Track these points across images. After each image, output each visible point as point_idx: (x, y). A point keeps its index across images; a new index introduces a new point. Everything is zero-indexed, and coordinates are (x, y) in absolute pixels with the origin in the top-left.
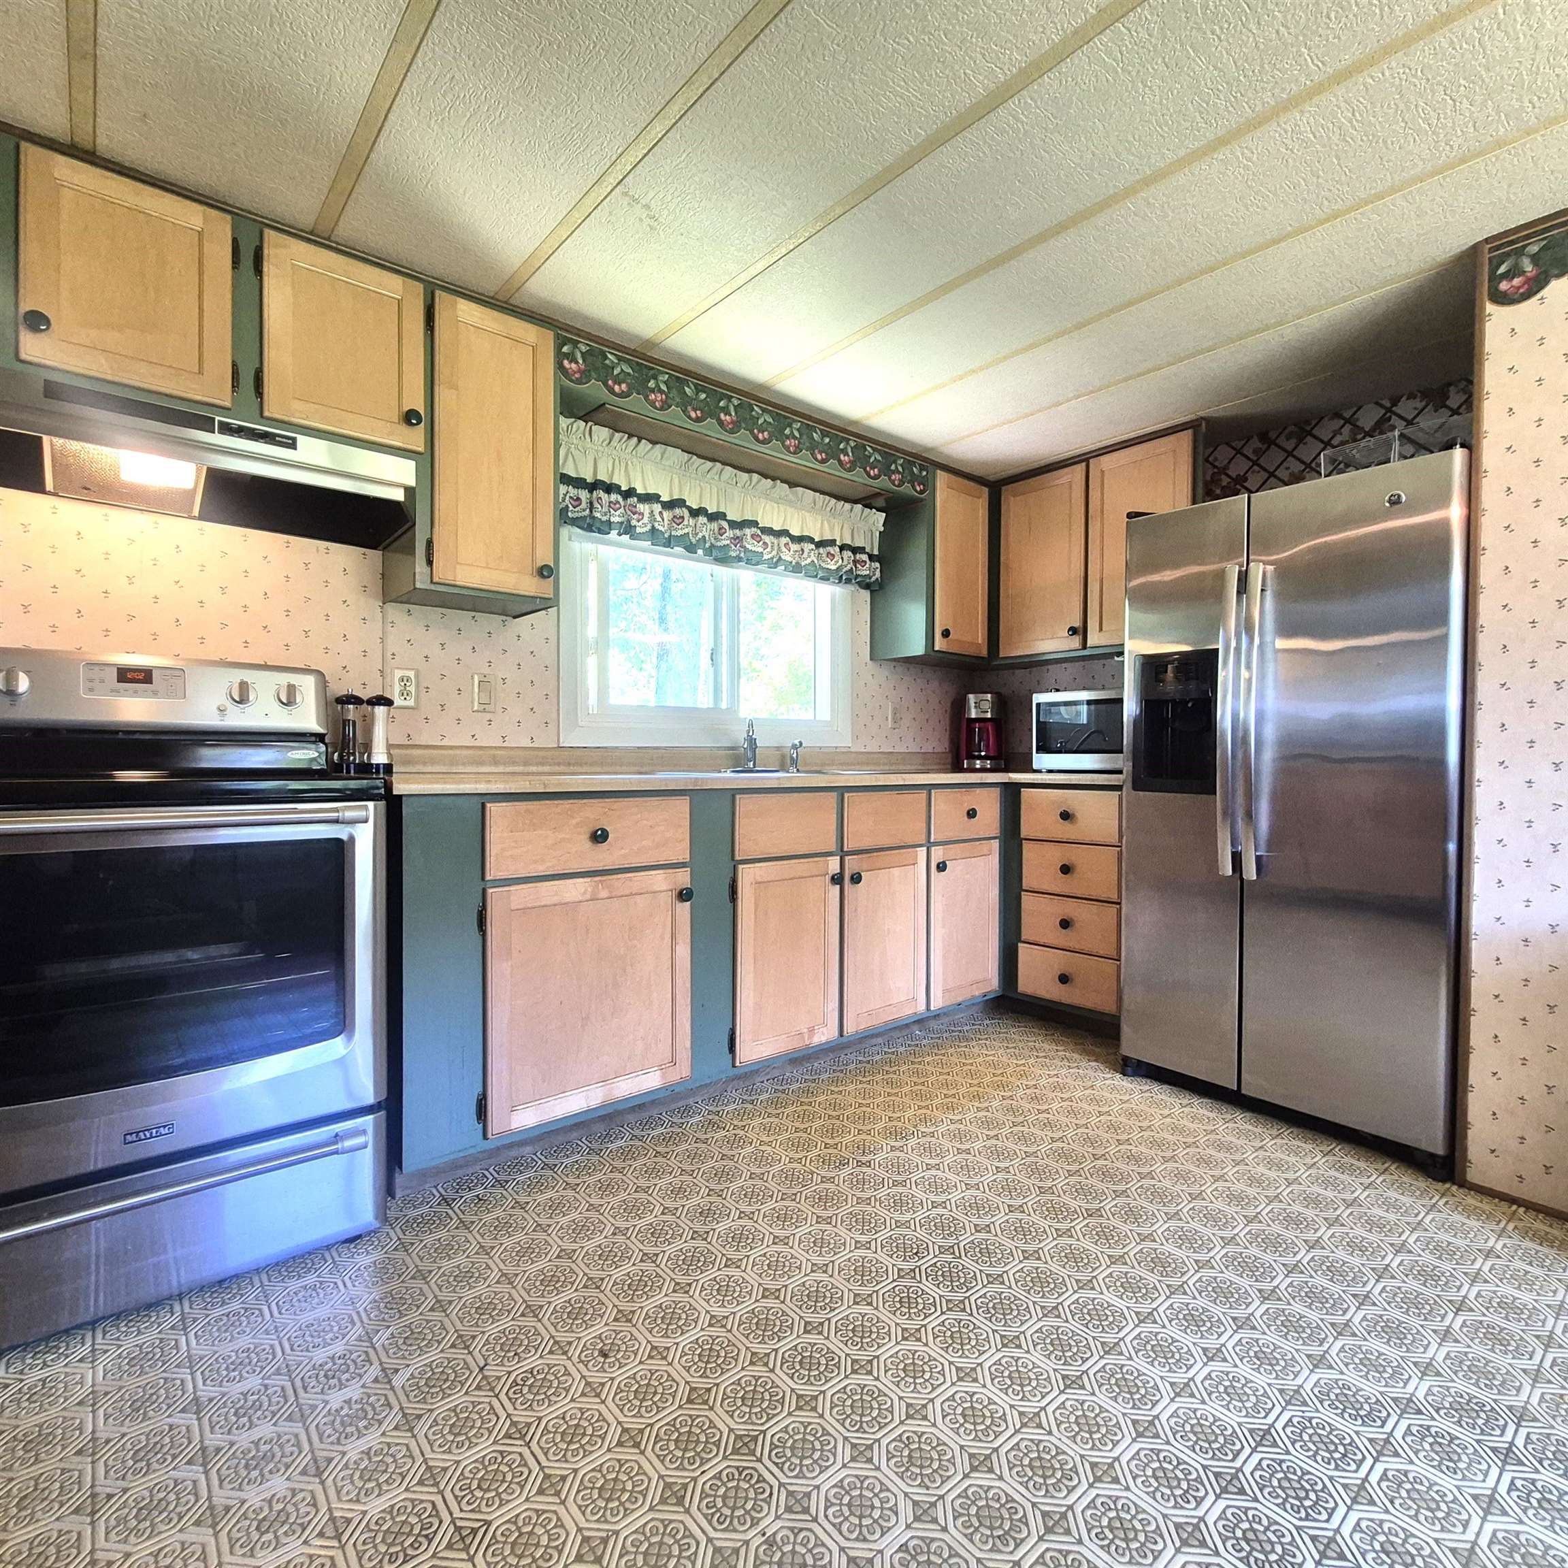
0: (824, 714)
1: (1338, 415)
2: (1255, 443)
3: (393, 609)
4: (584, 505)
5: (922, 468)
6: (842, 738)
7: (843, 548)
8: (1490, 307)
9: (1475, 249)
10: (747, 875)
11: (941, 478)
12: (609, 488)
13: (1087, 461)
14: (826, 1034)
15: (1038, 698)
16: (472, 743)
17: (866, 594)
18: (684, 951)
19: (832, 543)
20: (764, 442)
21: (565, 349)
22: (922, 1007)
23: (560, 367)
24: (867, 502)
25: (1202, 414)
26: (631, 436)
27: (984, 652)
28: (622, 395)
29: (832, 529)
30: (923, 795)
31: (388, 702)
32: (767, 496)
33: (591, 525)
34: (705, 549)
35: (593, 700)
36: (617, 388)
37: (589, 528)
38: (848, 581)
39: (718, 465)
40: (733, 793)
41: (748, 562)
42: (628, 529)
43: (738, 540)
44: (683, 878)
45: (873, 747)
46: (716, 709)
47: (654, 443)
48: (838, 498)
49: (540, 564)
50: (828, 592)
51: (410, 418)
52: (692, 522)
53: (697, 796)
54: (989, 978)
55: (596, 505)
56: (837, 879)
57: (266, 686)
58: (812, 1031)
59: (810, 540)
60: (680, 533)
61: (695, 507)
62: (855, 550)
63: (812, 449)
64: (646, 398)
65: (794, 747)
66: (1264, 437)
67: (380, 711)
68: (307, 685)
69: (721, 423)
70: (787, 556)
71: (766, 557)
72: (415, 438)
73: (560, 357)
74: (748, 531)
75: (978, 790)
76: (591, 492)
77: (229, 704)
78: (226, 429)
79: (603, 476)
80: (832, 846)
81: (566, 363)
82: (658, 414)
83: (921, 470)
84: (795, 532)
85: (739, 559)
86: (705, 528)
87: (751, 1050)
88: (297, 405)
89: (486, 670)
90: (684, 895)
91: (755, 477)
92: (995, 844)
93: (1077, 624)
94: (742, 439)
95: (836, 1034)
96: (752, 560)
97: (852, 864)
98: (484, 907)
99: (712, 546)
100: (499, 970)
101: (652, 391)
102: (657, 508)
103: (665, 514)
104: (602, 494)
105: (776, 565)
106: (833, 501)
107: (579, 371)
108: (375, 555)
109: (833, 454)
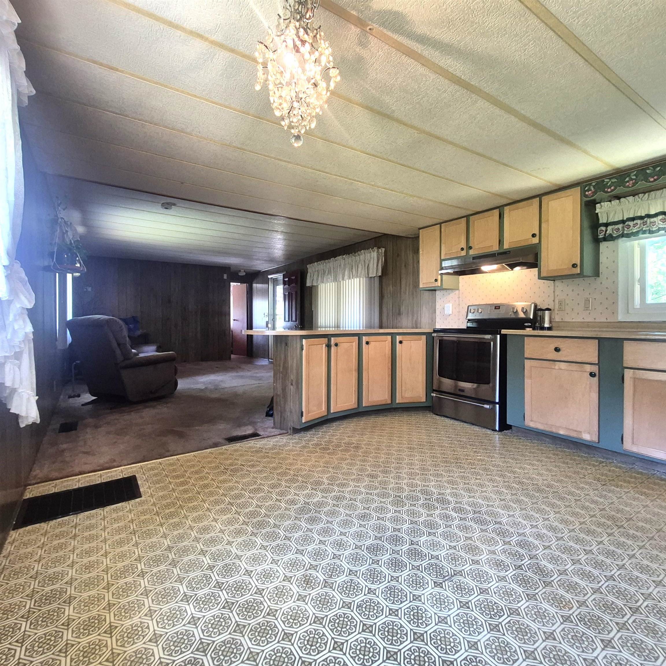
4: (621, 230)
10: (628, 374)
23: (584, 195)
49: (573, 263)
51: (533, 236)
67: (547, 312)
72: (536, 240)
78: (498, 254)
79: (629, 216)
88: (510, 244)
89: (588, 296)
90: (592, 375)
100: (528, 382)
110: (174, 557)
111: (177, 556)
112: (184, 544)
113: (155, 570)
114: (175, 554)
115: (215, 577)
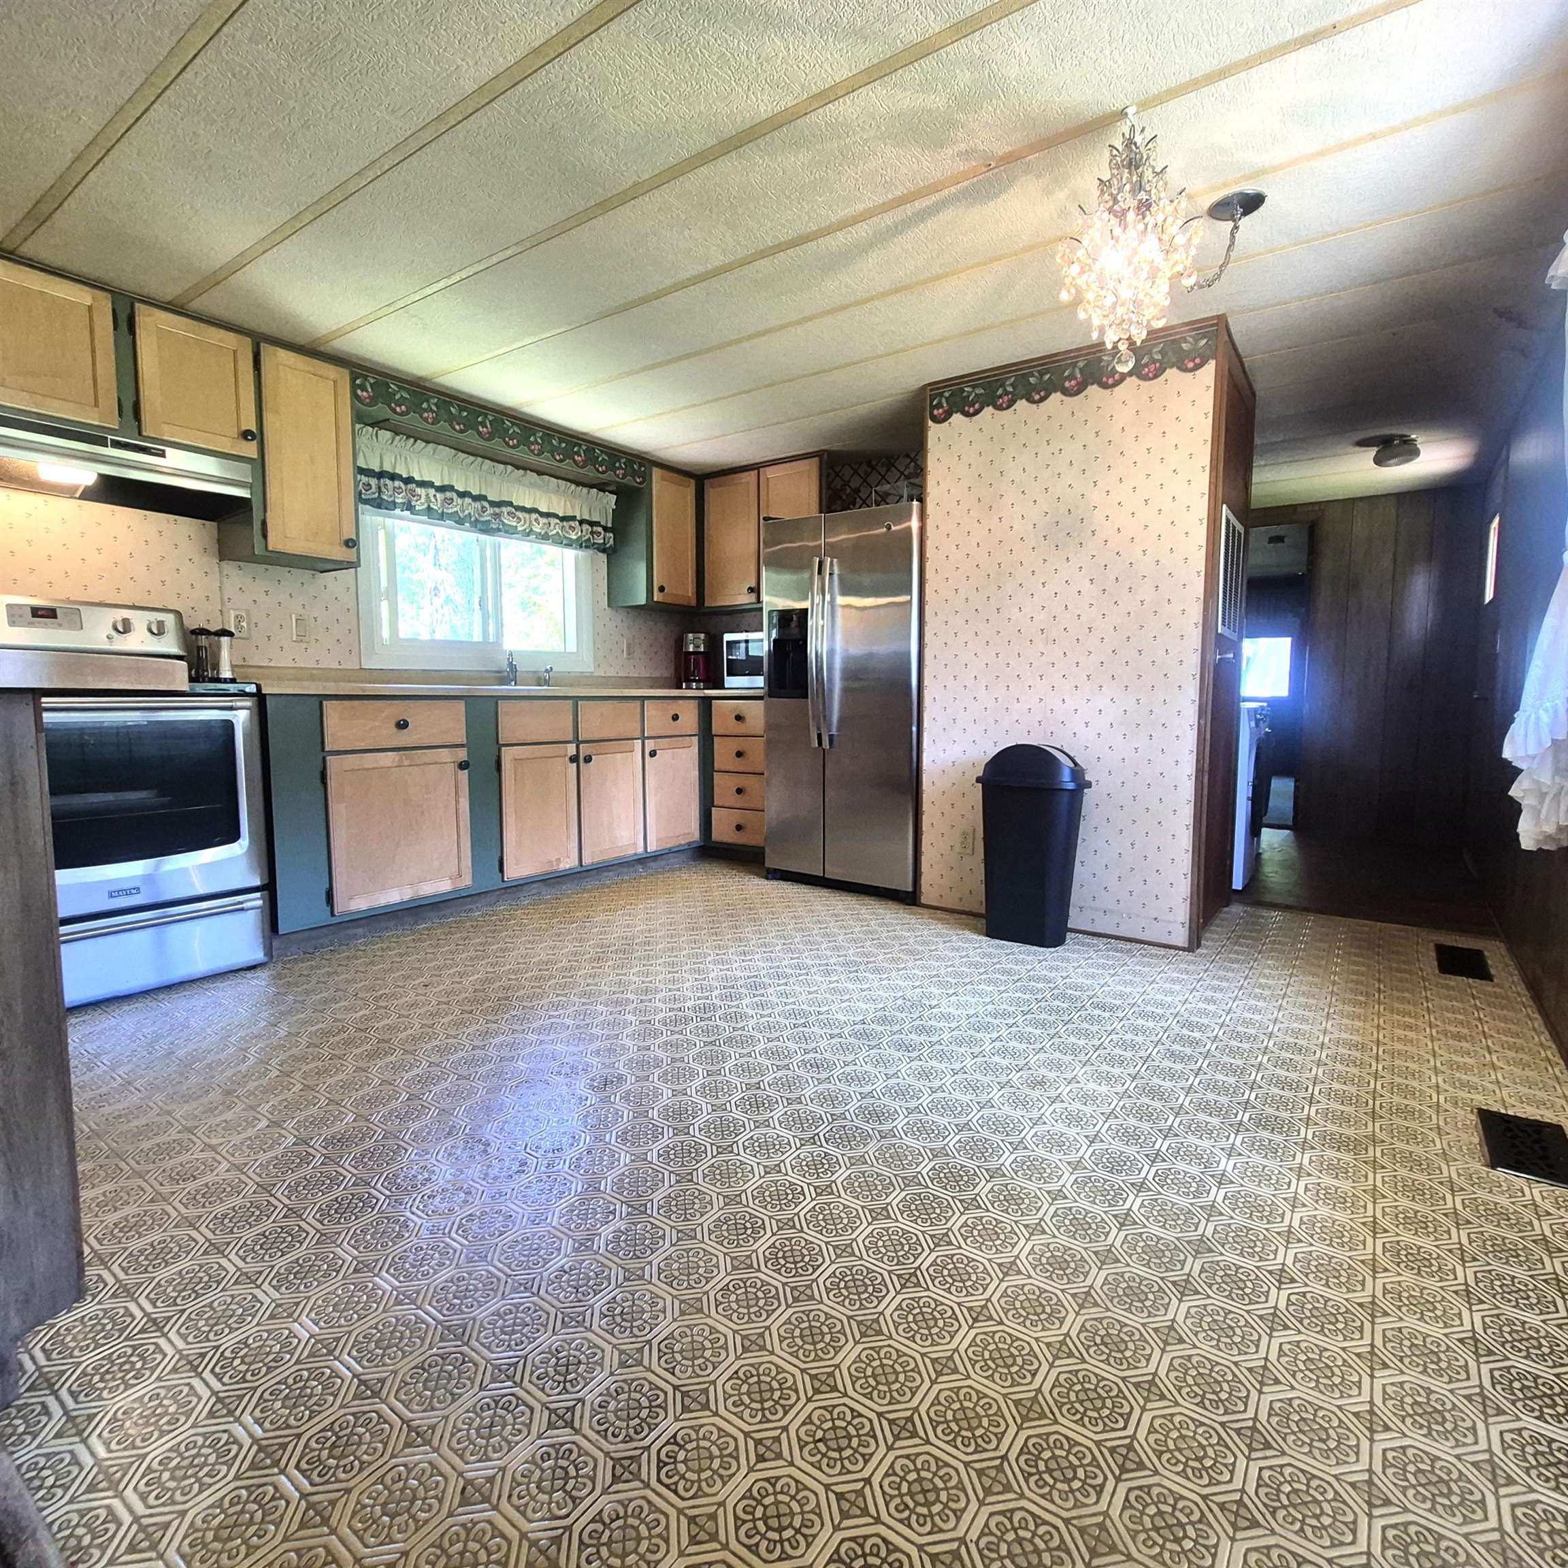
0: (572, 647)
1: (908, 456)
2: (864, 467)
3: (229, 567)
4: (374, 489)
5: (641, 465)
6: (586, 664)
7: (581, 522)
8: (930, 423)
9: (924, 387)
10: (508, 755)
11: (656, 473)
12: (393, 477)
13: (758, 469)
14: (569, 862)
15: (728, 637)
16: (292, 664)
17: (603, 557)
18: (465, 804)
19: (573, 518)
20: (513, 447)
21: (358, 382)
22: (641, 850)
23: (354, 395)
24: (602, 487)
25: (823, 448)
26: (408, 437)
27: (693, 603)
28: (402, 414)
29: (573, 507)
30: (638, 703)
31: (231, 634)
32: (519, 482)
33: (379, 504)
34: (471, 523)
35: (385, 633)
36: (398, 409)
37: (379, 507)
38: (587, 547)
39: (479, 459)
40: (496, 699)
41: (506, 532)
42: (409, 507)
43: (497, 516)
44: (462, 755)
45: (612, 673)
46: (485, 642)
47: (428, 442)
48: (578, 484)
49: (346, 537)
50: (571, 554)
51: (246, 435)
52: (460, 501)
53: (470, 700)
54: (691, 831)
55: (383, 489)
56: (574, 759)
57: (140, 620)
58: (558, 860)
59: (555, 516)
60: (450, 511)
61: (461, 490)
62: (592, 524)
63: (552, 452)
64: (421, 416)
65: (547, 671)
66: (869, 463)
67: (225, 640)
68: (169, 619)
69: (480, 433)
70: (537, 529)
71: (520, 529)
72: (250, 450)
73: (354, 387)
74: (505, 510)
75: (681, 702)
76: (379, 479)
77: (114, 633)
78: (117, 445)
79: (387, 467)
80: (570, 738)
81: (359, 392)
82: (429, 427)
83: (640, 467)
84: (544, 509)
85: (499, 530)
86: (471, 507)
87: (513, 871)
88: (166, 428)
89: (302, 611)
90: (463, 766)
91: (510, 468)
92: (695, 739)
93: (753, 585)
94: (497, 445)
95: (576, 863)
96: (510, 532)
97: (585, 750)
98: (325, 768)
99: (477, 520)
100: (338, 810)
101: (425, 410)
102: (432, 491)
103: (438, 495)
104: (388, 482)
105: (528, 535)
106: (573, 486)
107: (369, 397)
108: (212, 526)
109: (568, 455)
110: (1190, 1259)
111: (1182, 1257)
112: (1142, 1271)
113: (1250, 1263)
114: (1183, 1263)
115: (1148, 1171)
